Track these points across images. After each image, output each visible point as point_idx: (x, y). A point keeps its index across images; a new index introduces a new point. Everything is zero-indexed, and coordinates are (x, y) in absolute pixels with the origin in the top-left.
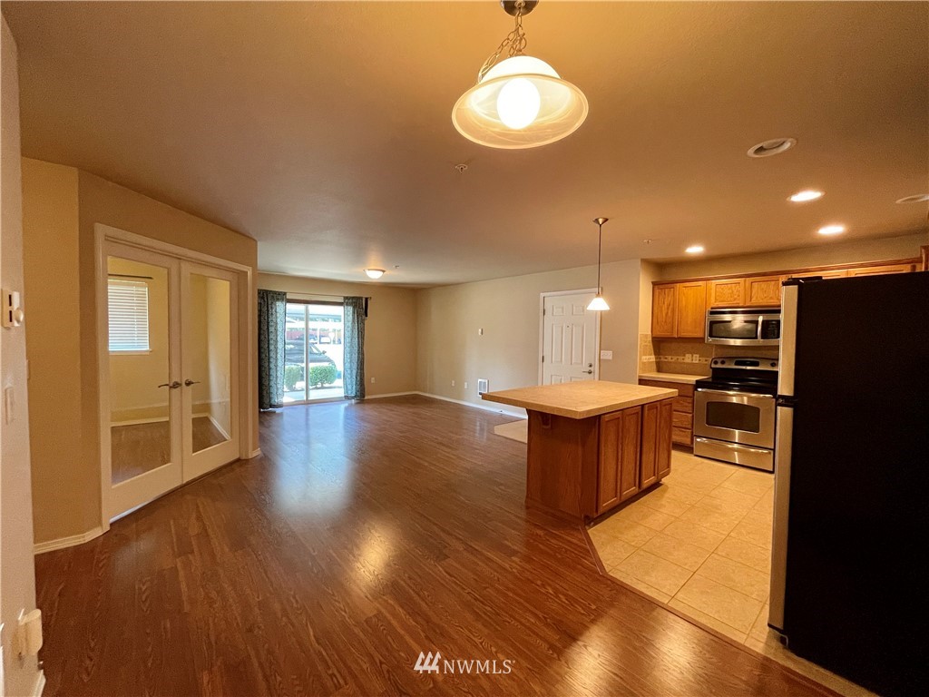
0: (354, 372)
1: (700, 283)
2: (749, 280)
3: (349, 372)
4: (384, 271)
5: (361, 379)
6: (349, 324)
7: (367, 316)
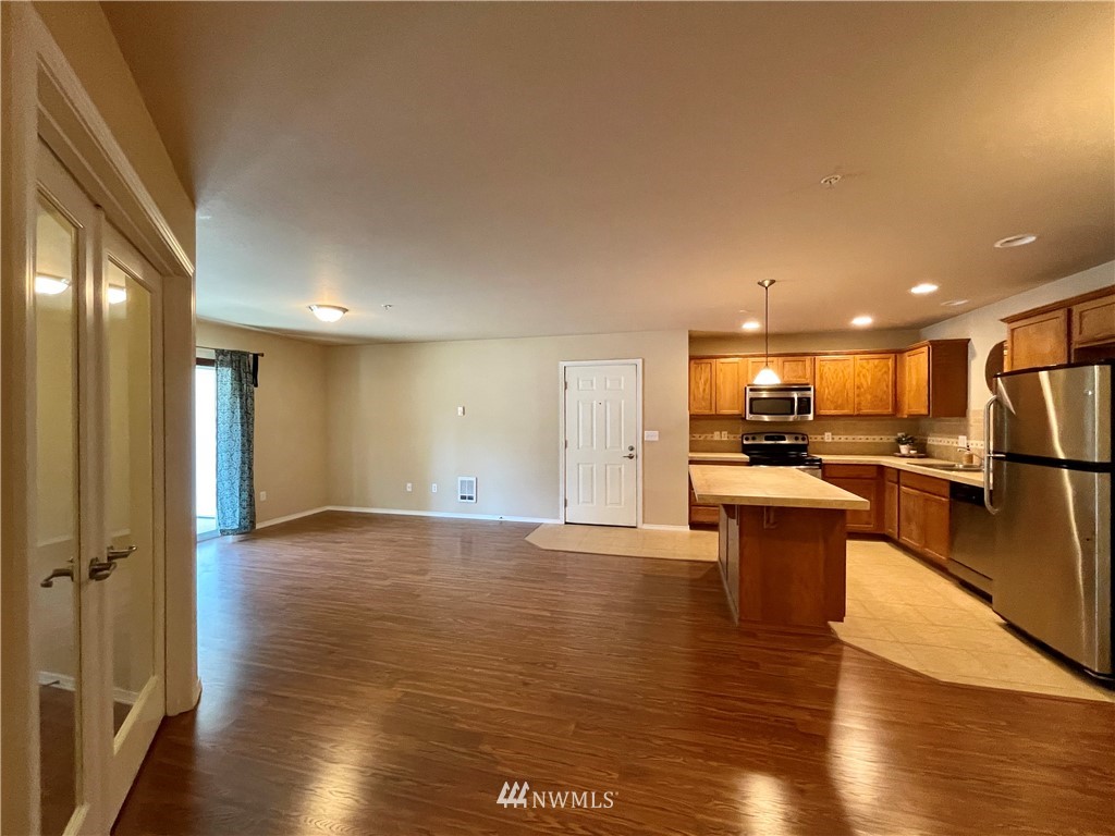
0: (238, 485)
1: (737, 359)
2: (780, 359)
3: (227, 484)
4: (345, 310)
5: (251, 496)
6: (226, 399)
7: (256, 385)
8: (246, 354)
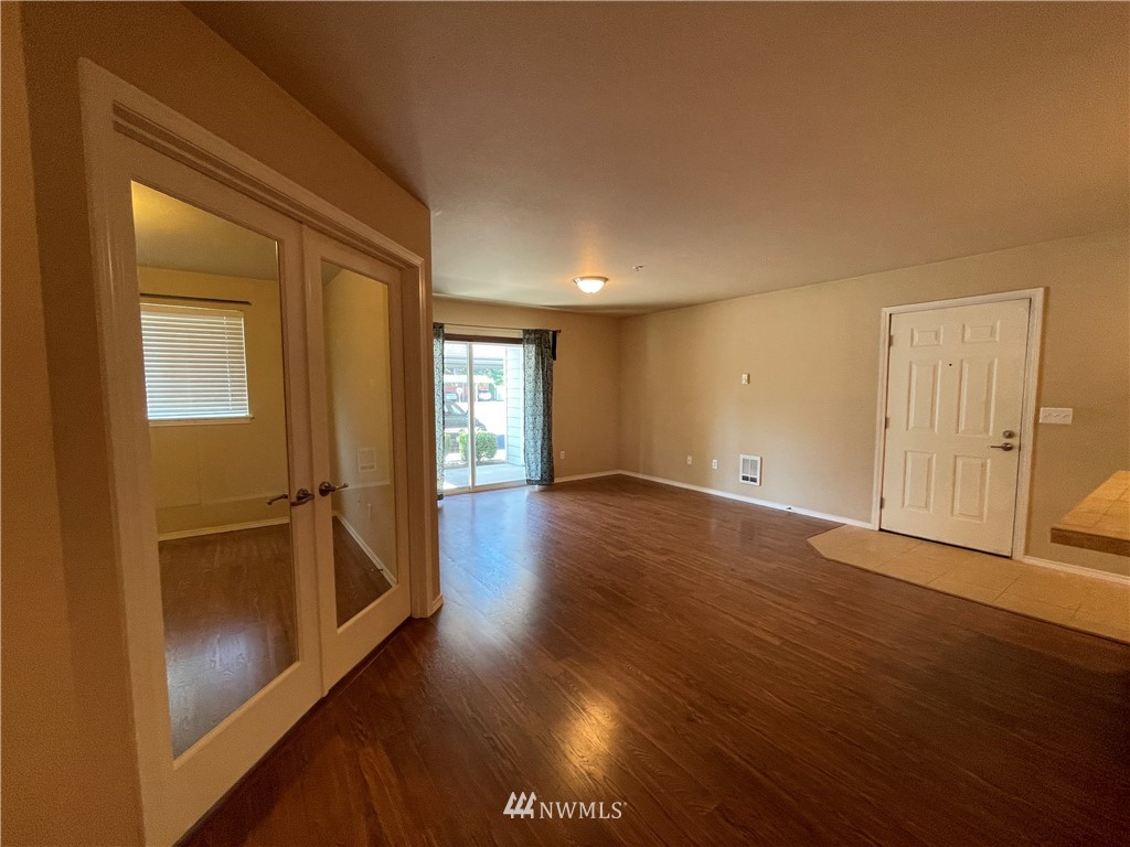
0: (539, 443)
3: (532, 443)
4: (606, 280)
5: (550, 454)
6: (531, 372)
7: (555, 359)
8: (547, 332)
